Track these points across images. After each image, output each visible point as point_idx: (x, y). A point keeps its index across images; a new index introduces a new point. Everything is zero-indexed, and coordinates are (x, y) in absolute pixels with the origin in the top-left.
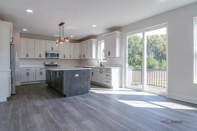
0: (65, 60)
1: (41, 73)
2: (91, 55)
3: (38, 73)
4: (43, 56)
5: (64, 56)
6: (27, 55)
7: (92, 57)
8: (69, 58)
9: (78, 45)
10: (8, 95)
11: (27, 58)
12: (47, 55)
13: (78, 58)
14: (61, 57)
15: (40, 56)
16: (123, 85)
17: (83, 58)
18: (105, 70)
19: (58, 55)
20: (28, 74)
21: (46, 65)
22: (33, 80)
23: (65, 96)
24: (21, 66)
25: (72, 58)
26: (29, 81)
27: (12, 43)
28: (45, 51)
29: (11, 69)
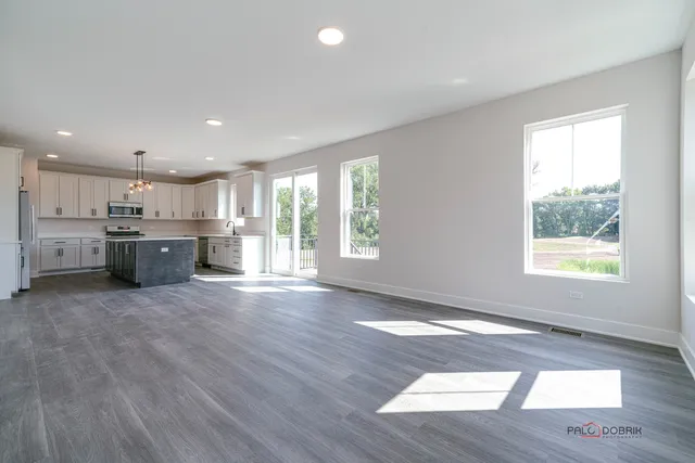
0: (158, 221)
1: (96, 251)
2: (216, 211)
3: (87, 251)
4: (102, 213)
5: (157, 214)
6: (59, 211)
7: (216, 215)
8: (170, 218)
9: (190, 188)
10: (16, 290)
11: (59, 216)
12: (110, 210)
13: (190, 218)
14: (148, 214)
15: (94, 212)
16: (268, 269)
17: (200, 218)
18: (234, 240)
19: (139, 211)
20: (60, 253)
21: (108, 233)
22: (73, 266)
23: (139, 285)
24: (40, 236)
25: (178, 217)
26: (63, 267)
27: (23, 189)
28: (107, 200)
29: (20, 239)
